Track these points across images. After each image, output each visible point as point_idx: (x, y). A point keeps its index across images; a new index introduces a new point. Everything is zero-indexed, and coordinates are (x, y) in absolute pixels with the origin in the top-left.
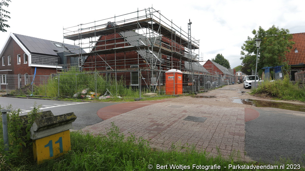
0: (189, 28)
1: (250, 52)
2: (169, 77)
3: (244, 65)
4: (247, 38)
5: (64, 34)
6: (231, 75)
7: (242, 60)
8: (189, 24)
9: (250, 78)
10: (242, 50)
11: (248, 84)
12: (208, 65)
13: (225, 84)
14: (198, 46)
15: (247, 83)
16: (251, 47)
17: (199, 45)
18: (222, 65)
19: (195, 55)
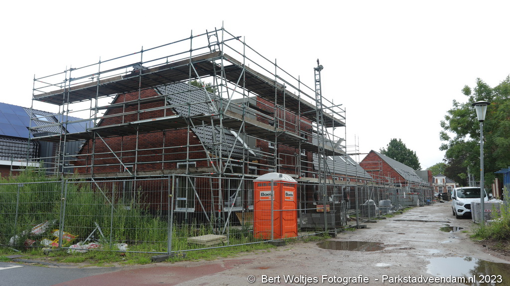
0: (317, 77)
1: (462, 133)
2: (261, 192)
3: (449, 163)
4: (452, 104)
5: (34, 90)
6: (423, 183)
7: (445, 152)
8: (316, 69)
9: (465, 195)
10: (442, 129)
11: (462, 208)
12: (370, 162)
13: (411, 204)
14: (343, 121)
15: (461, 204)
16: (463, 122)
17: (345, 119)
18: (402, 161)
19: (336, 139)
